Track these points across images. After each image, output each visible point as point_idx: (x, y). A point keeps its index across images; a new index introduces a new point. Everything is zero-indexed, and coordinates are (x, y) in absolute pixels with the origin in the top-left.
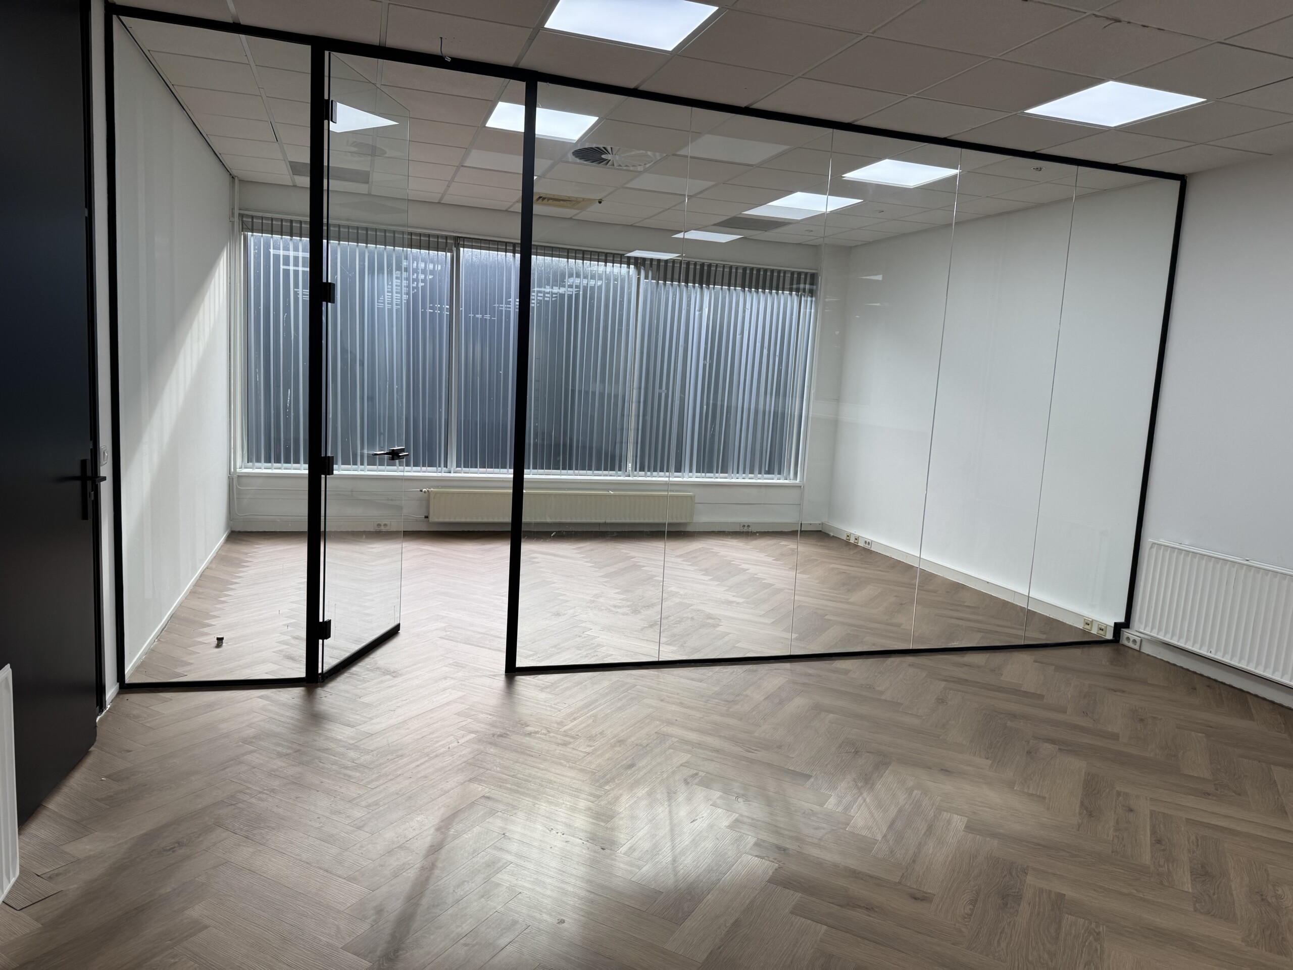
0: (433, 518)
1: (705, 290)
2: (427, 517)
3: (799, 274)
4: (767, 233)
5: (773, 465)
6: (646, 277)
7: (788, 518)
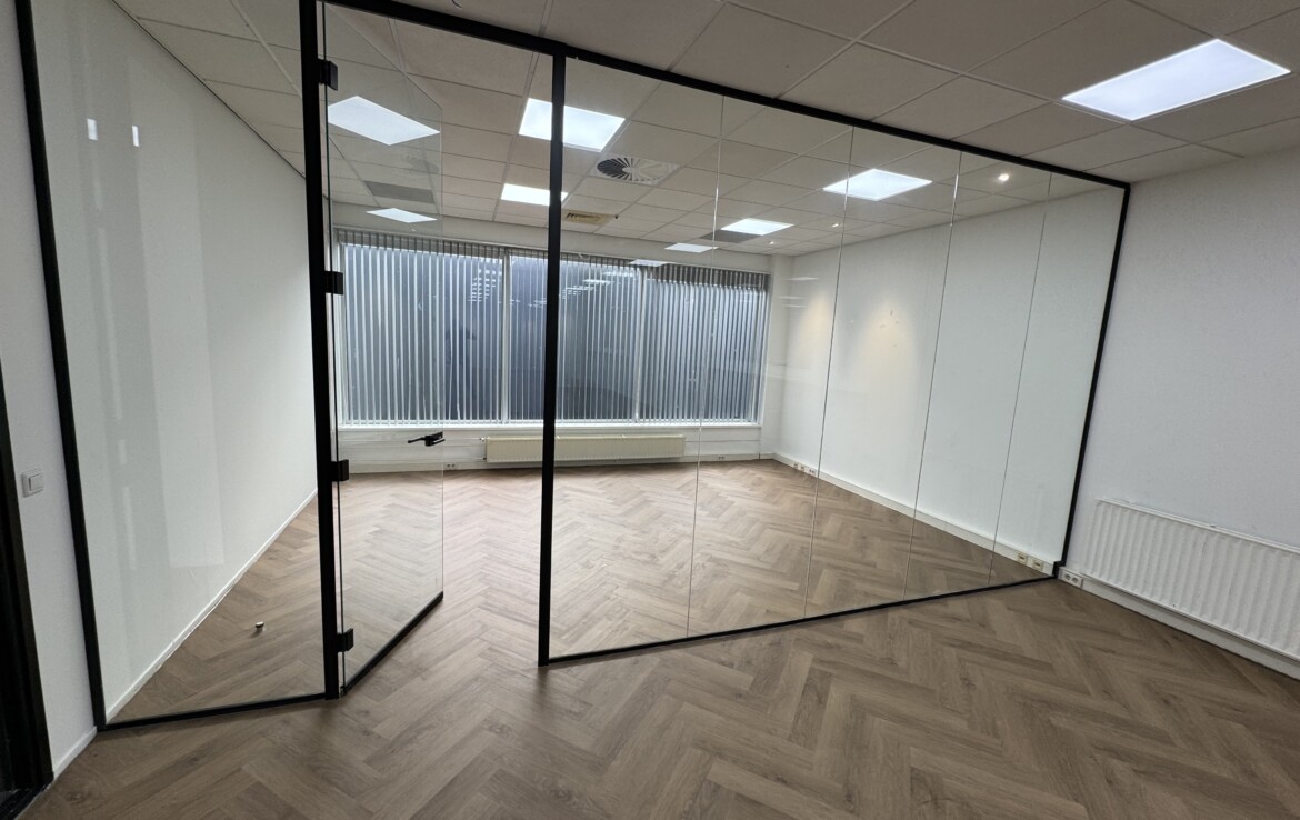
0: (490, 460)
1: (692, 287)
2: (485, 459)
3: (758, 275)
4: (738, 245)
5: (740, 411)
6: (648, 277)
7: (749, 451)
